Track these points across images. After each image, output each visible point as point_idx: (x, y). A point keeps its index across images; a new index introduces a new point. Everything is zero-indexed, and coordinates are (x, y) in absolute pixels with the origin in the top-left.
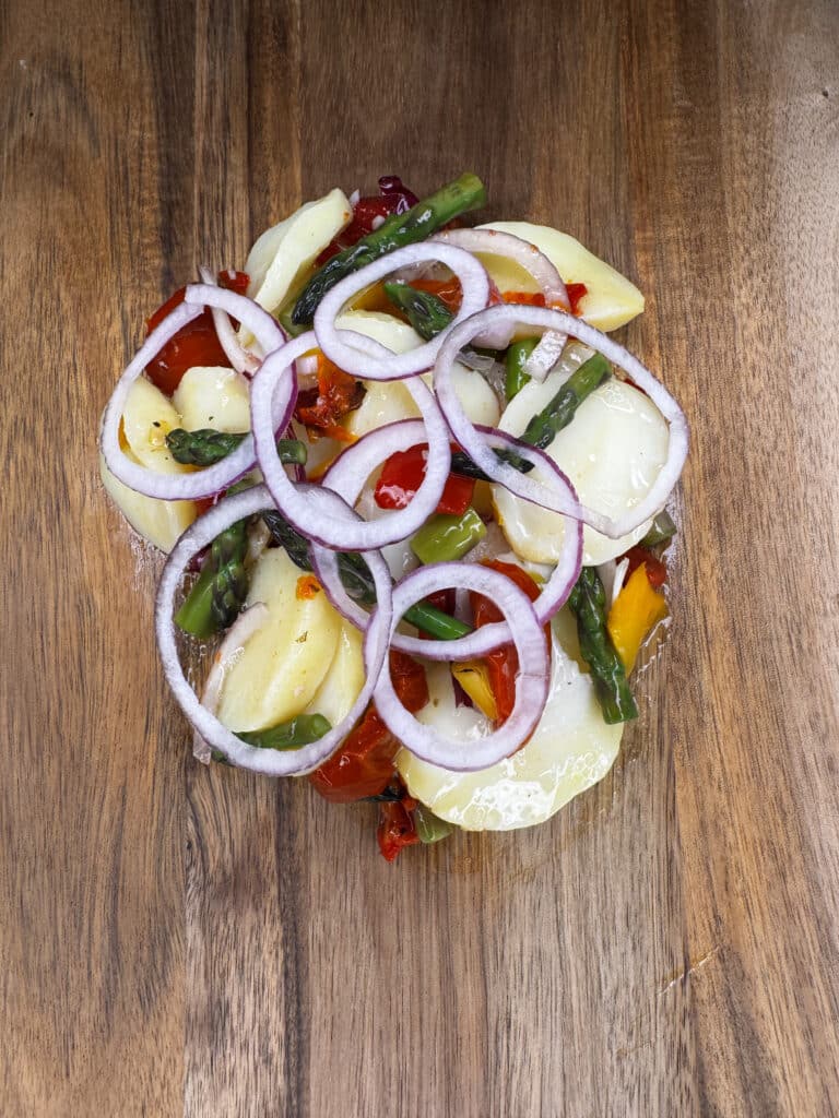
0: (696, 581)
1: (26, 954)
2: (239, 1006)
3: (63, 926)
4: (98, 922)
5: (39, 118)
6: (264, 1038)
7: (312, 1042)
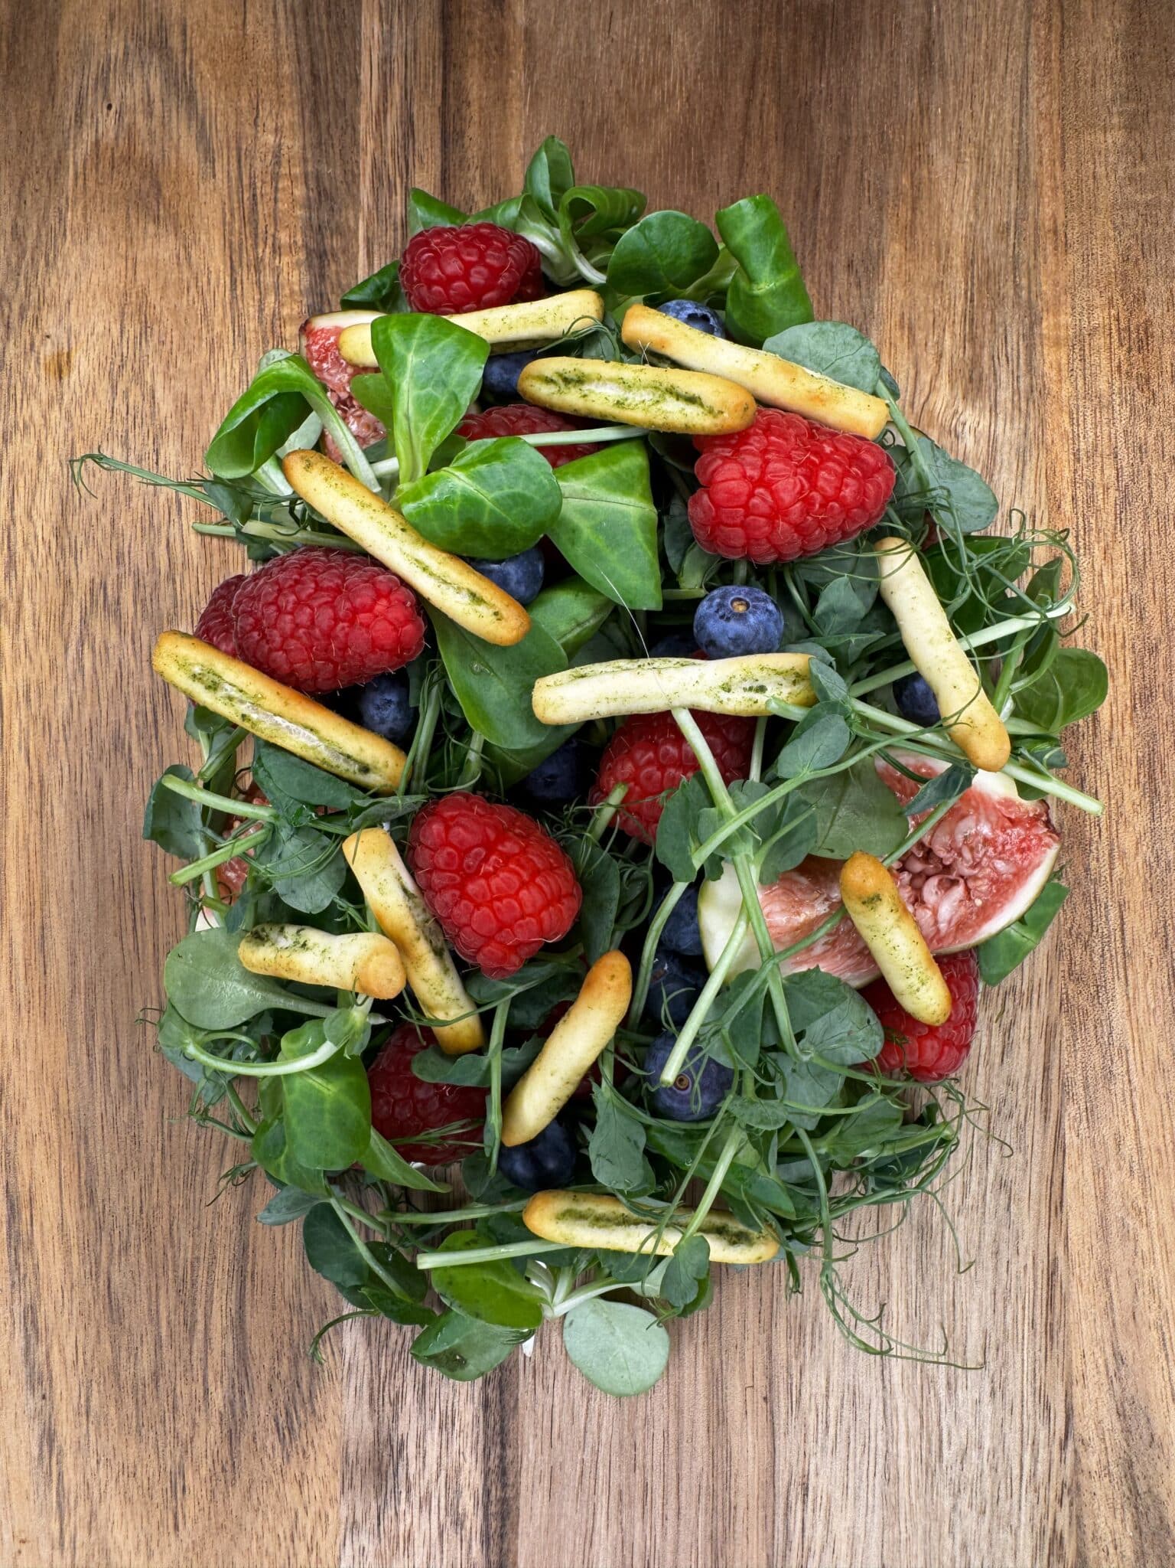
0: (1111, 863)
1: (116, 1360)
2: (418, 1446)
3: (169, 1323)
4: (218, 1322)
5: (120, 114)
6: (453, 1490)
7: (522, 1502)
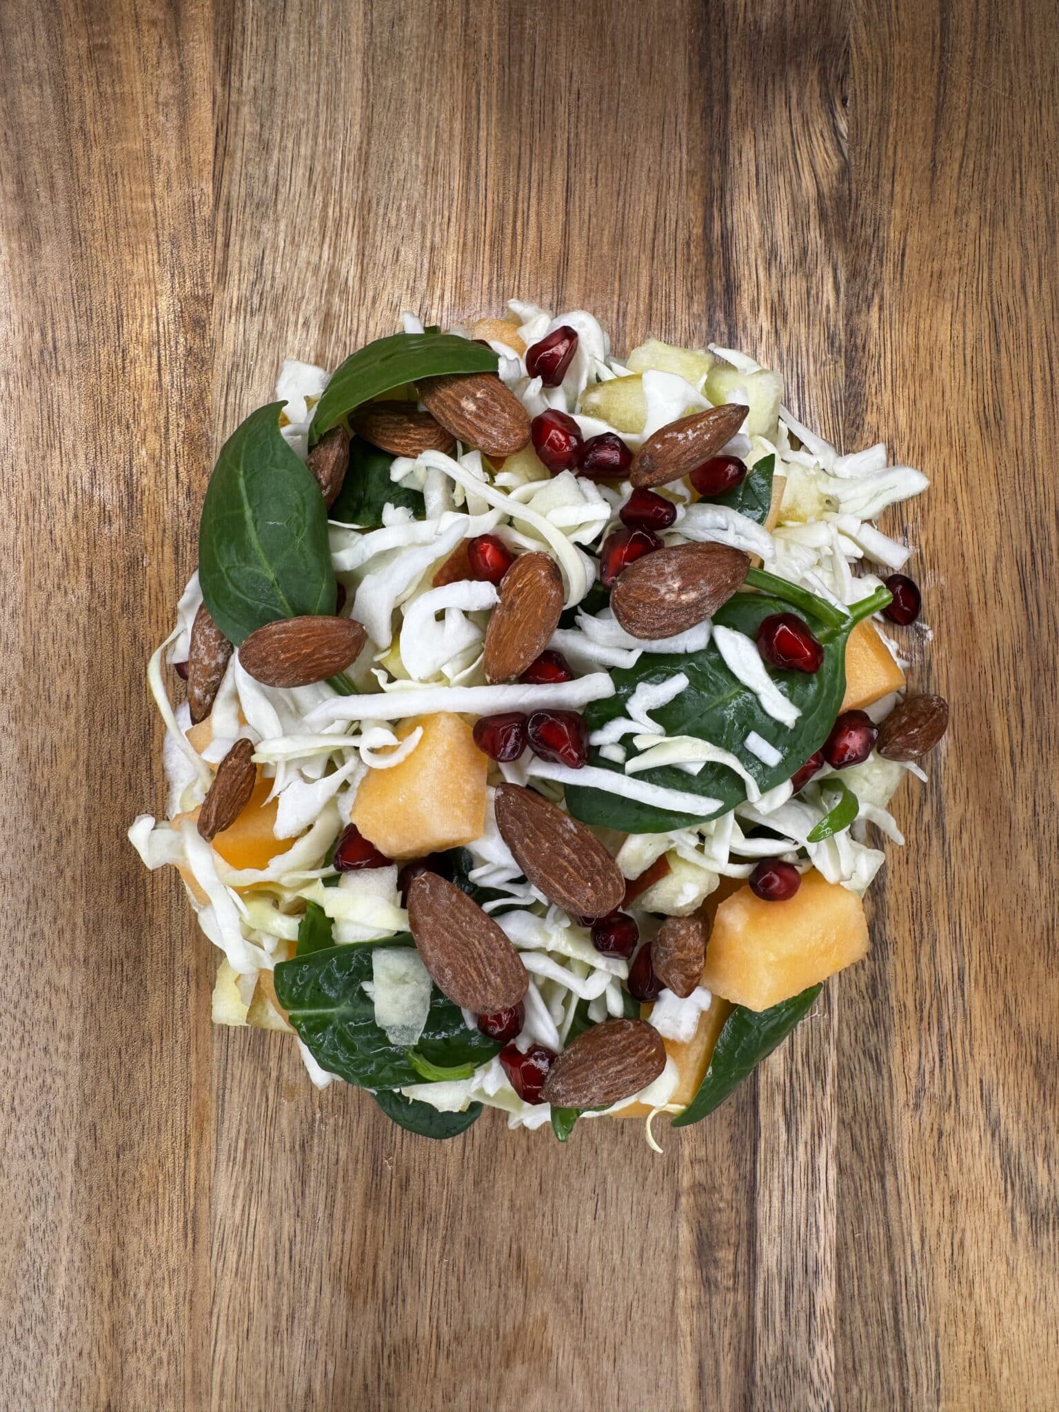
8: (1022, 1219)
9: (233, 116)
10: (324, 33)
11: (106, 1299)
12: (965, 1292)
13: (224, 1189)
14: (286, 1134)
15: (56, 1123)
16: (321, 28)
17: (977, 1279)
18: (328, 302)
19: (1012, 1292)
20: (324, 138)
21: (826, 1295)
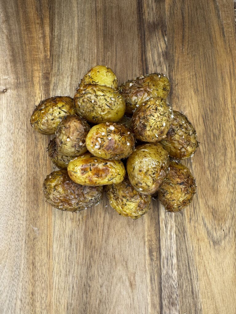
0: (42, 96)
3: (195, 17)
4: (187, 18)
5: (221, 229)
8: (211, 243)
9: (53, 40)
10: (70, 25)
11: (31, 270)
12: (202, 258)
13: (55, 246)
14: (67, 234)
15: (21, 234)
16: (69, 24)
17: (204, 256)
18: (72, 73)
19: (210, 258)
20: (71, 43)
21: (175, 261)
